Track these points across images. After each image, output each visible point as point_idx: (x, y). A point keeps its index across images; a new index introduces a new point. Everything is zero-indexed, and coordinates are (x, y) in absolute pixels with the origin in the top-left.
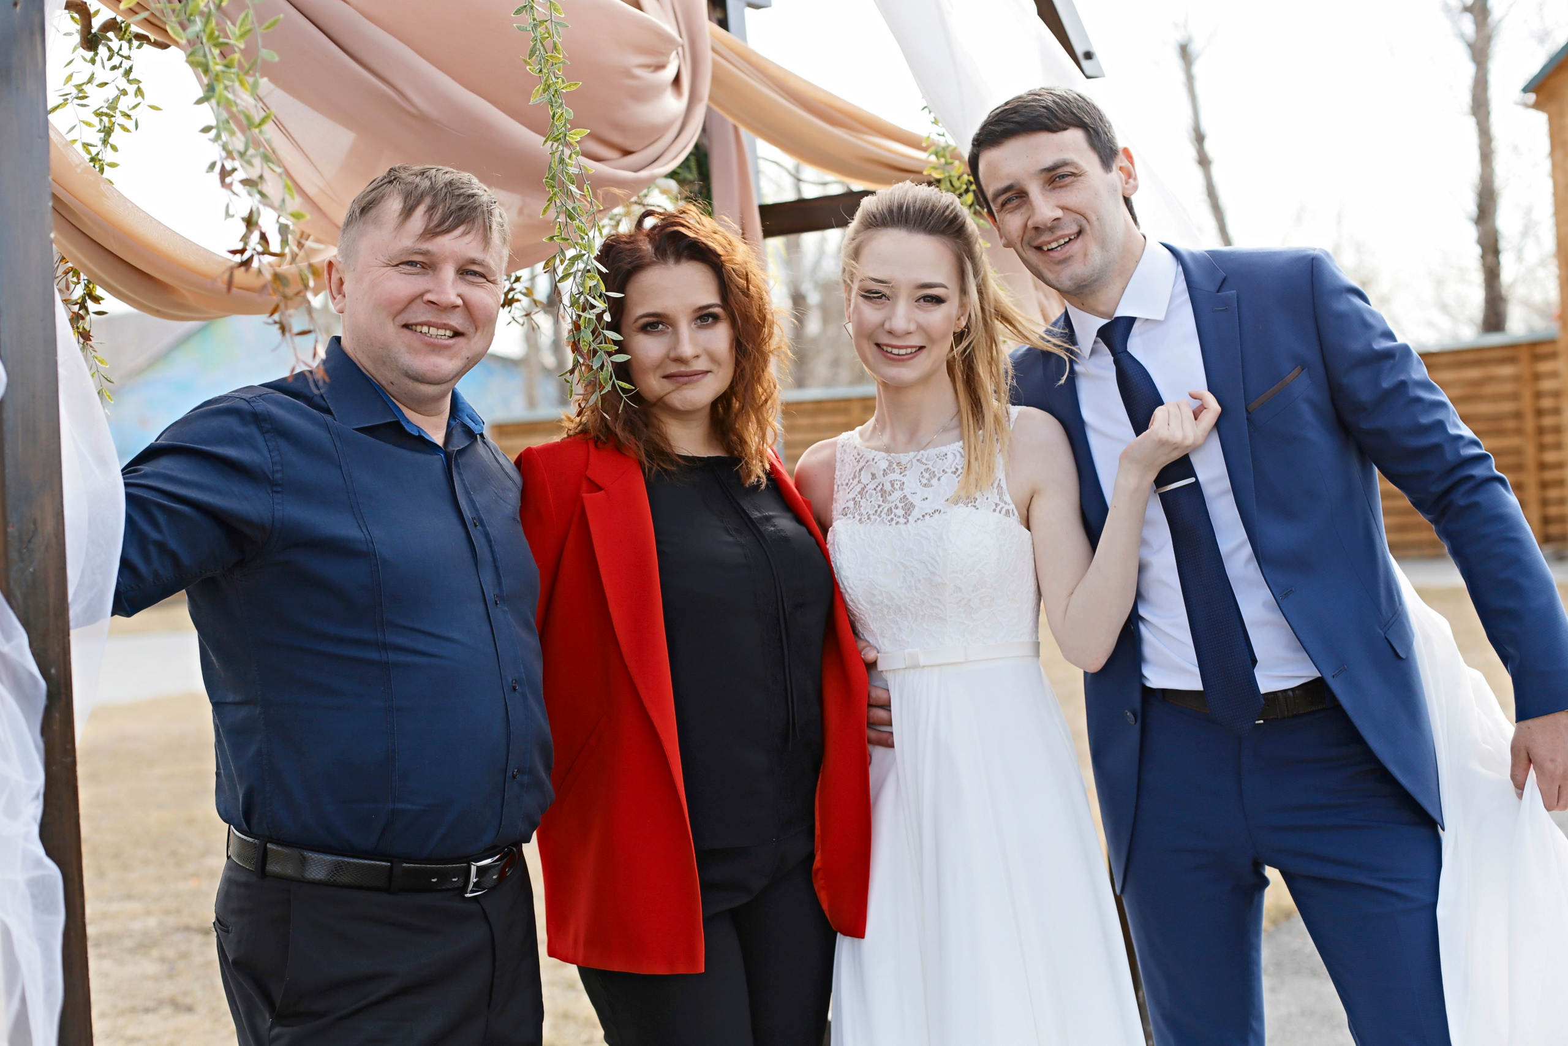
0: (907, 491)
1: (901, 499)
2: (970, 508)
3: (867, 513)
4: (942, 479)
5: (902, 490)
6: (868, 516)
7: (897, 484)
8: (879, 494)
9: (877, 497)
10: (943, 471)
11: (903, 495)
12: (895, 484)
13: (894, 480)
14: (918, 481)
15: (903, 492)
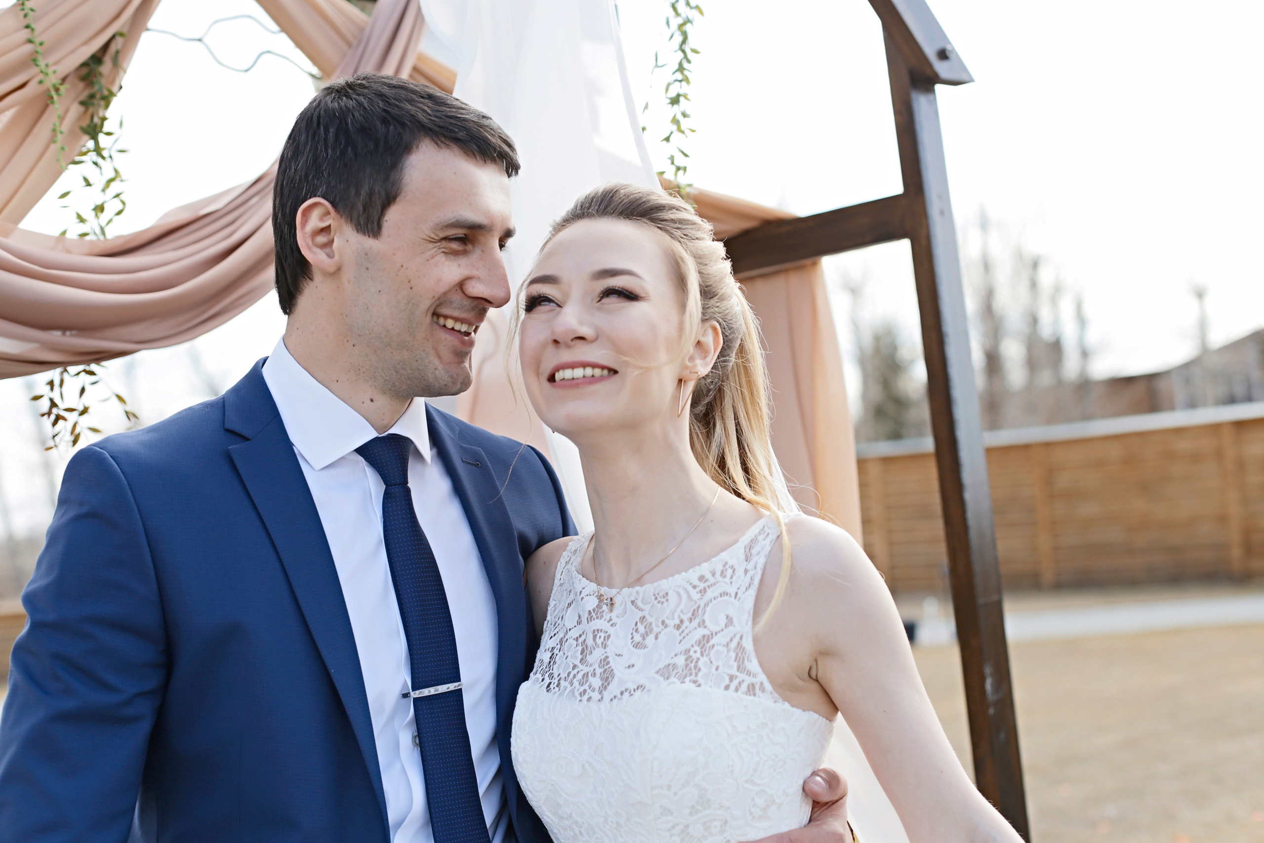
0: (611, 650)
1: (601, 660)
2: (689, 685)
3: (559, 675)
4: (660, 636)
5: (605, 648)
6: (559, 680)
7: (600, 637)
8: (580, 648)
9: (576, 651)
10: (663, 622)
11: (605, 655)
12: (598, 637)
13: (598, 630)
14: (630, 636)
15: (606, 650)
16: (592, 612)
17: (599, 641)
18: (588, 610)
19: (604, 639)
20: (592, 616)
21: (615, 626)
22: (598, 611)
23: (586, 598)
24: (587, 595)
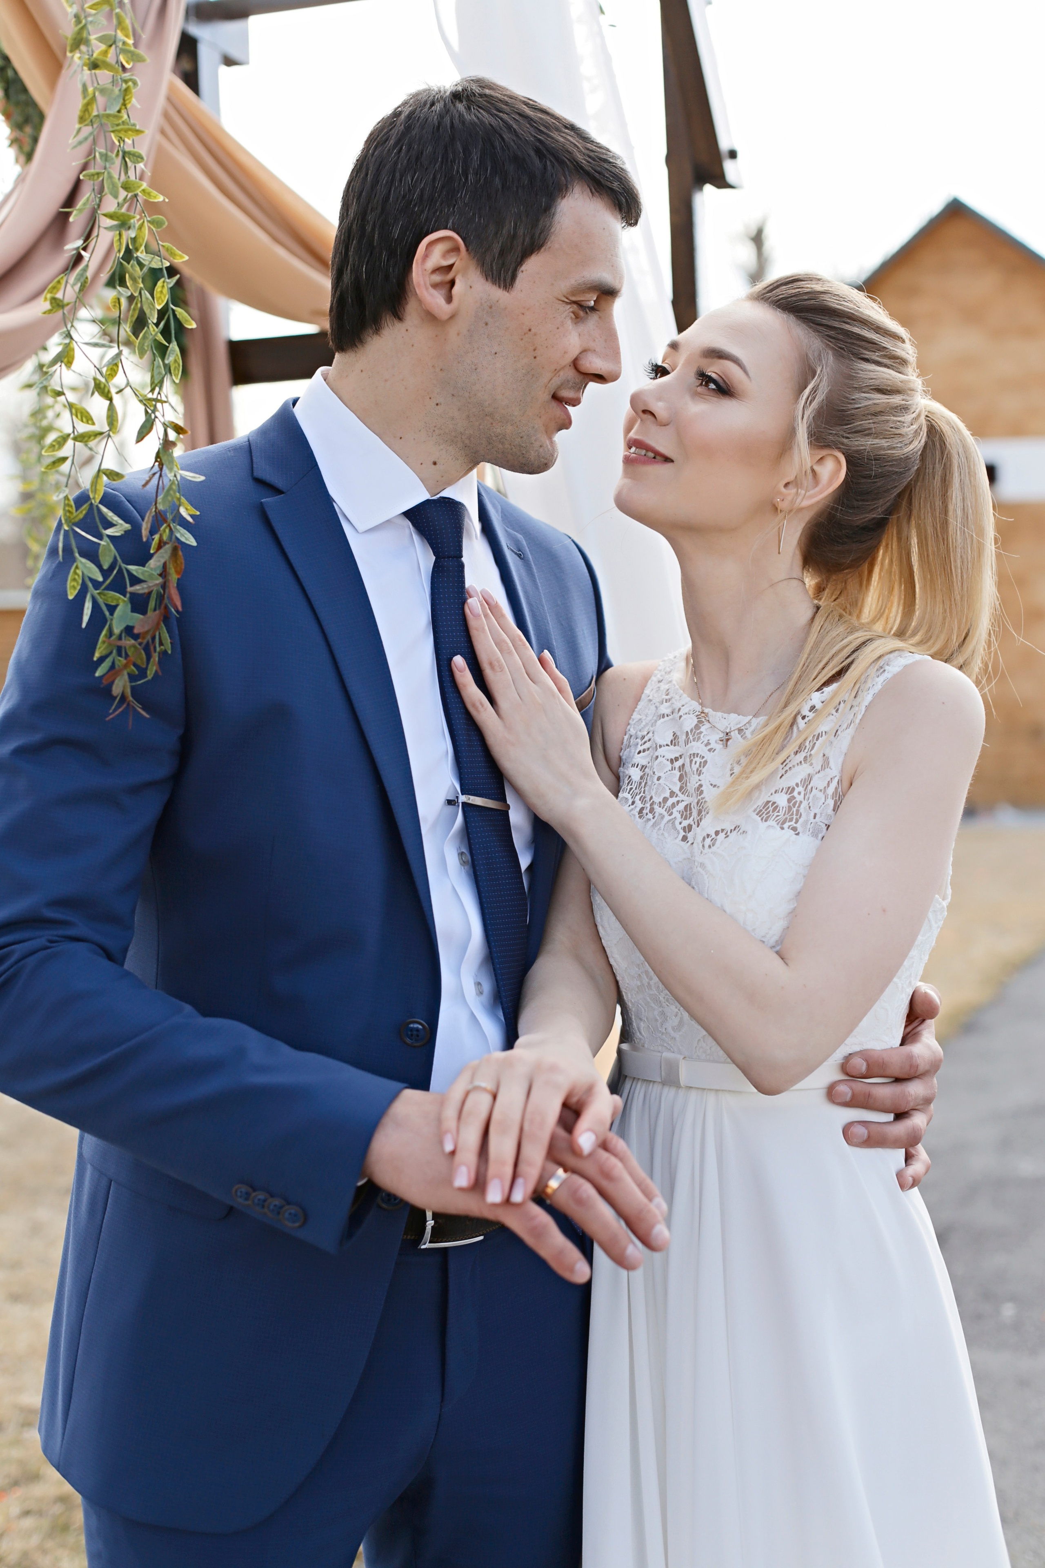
1: (695, 788)
2: (787, 832)
3: (651, 798)
9: (672, 775)
11: (699, 783)
14: (729, 767)
15: (700, 778)
16: (690, 733)
17: (695, 767)
18: (685, 731)
19: (700, 766)
20: (689, 738)
21: (713, 752)
22: (695, 732)
23: (684, 717)
24: (686, 714)
